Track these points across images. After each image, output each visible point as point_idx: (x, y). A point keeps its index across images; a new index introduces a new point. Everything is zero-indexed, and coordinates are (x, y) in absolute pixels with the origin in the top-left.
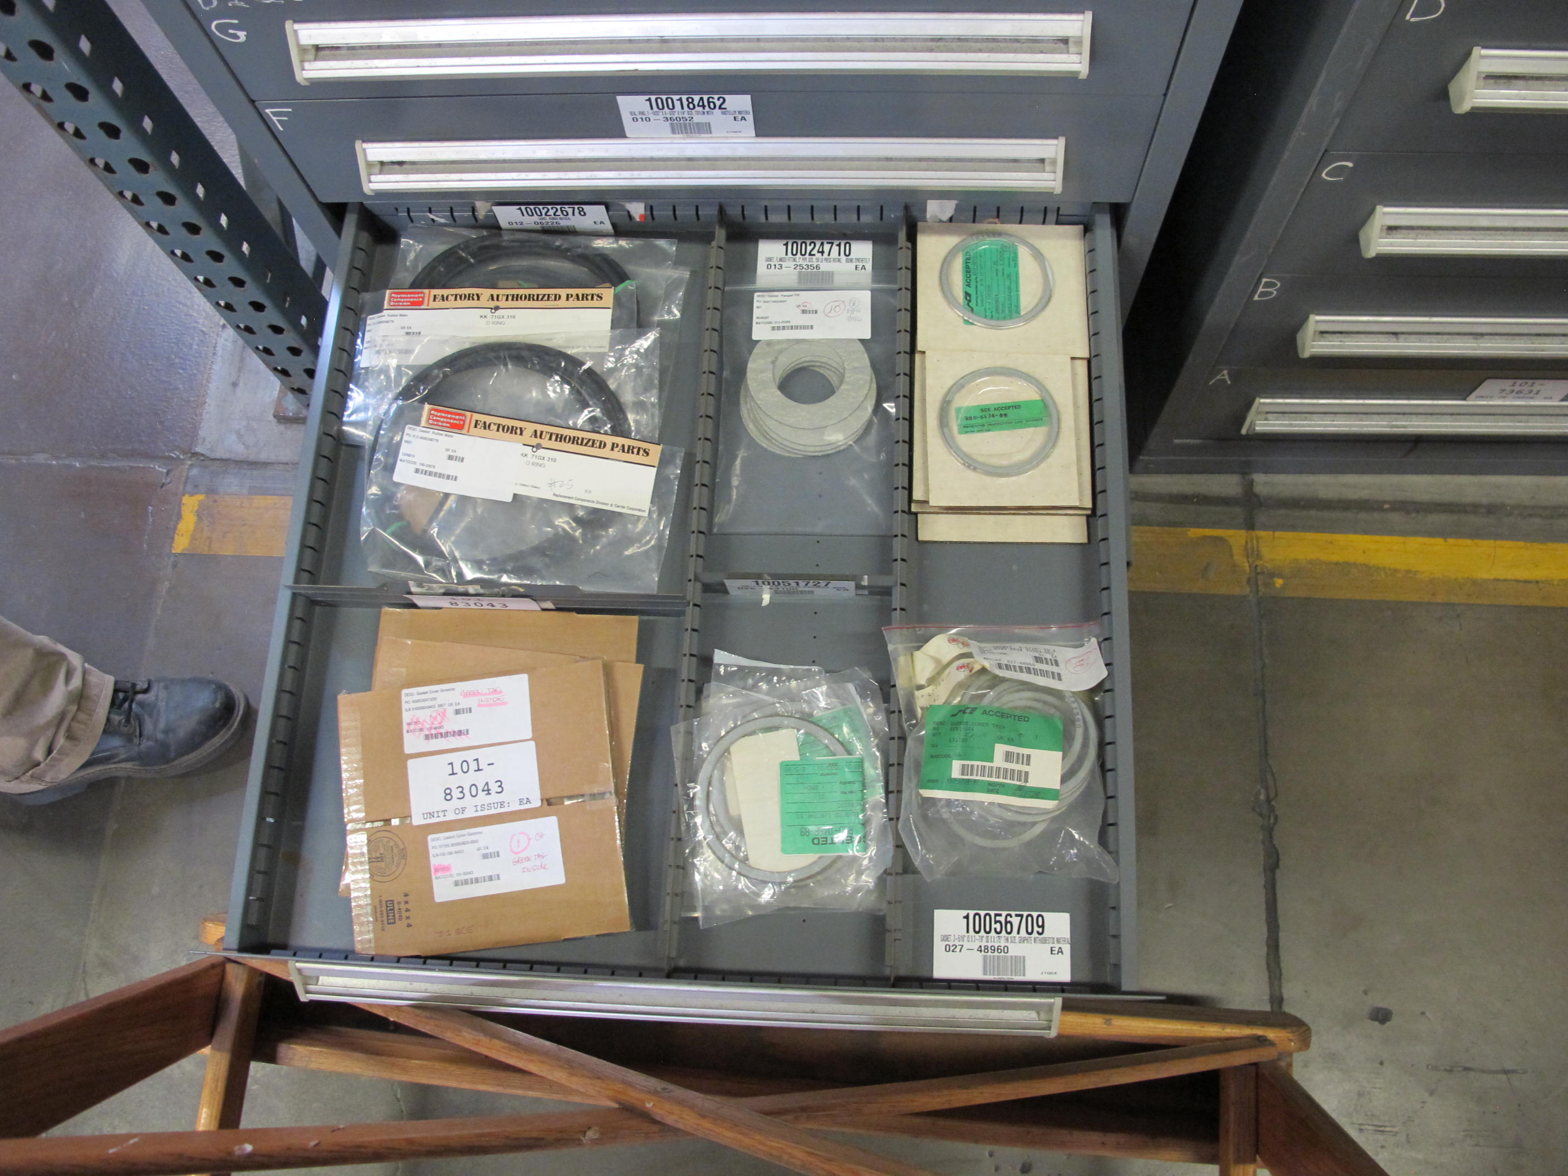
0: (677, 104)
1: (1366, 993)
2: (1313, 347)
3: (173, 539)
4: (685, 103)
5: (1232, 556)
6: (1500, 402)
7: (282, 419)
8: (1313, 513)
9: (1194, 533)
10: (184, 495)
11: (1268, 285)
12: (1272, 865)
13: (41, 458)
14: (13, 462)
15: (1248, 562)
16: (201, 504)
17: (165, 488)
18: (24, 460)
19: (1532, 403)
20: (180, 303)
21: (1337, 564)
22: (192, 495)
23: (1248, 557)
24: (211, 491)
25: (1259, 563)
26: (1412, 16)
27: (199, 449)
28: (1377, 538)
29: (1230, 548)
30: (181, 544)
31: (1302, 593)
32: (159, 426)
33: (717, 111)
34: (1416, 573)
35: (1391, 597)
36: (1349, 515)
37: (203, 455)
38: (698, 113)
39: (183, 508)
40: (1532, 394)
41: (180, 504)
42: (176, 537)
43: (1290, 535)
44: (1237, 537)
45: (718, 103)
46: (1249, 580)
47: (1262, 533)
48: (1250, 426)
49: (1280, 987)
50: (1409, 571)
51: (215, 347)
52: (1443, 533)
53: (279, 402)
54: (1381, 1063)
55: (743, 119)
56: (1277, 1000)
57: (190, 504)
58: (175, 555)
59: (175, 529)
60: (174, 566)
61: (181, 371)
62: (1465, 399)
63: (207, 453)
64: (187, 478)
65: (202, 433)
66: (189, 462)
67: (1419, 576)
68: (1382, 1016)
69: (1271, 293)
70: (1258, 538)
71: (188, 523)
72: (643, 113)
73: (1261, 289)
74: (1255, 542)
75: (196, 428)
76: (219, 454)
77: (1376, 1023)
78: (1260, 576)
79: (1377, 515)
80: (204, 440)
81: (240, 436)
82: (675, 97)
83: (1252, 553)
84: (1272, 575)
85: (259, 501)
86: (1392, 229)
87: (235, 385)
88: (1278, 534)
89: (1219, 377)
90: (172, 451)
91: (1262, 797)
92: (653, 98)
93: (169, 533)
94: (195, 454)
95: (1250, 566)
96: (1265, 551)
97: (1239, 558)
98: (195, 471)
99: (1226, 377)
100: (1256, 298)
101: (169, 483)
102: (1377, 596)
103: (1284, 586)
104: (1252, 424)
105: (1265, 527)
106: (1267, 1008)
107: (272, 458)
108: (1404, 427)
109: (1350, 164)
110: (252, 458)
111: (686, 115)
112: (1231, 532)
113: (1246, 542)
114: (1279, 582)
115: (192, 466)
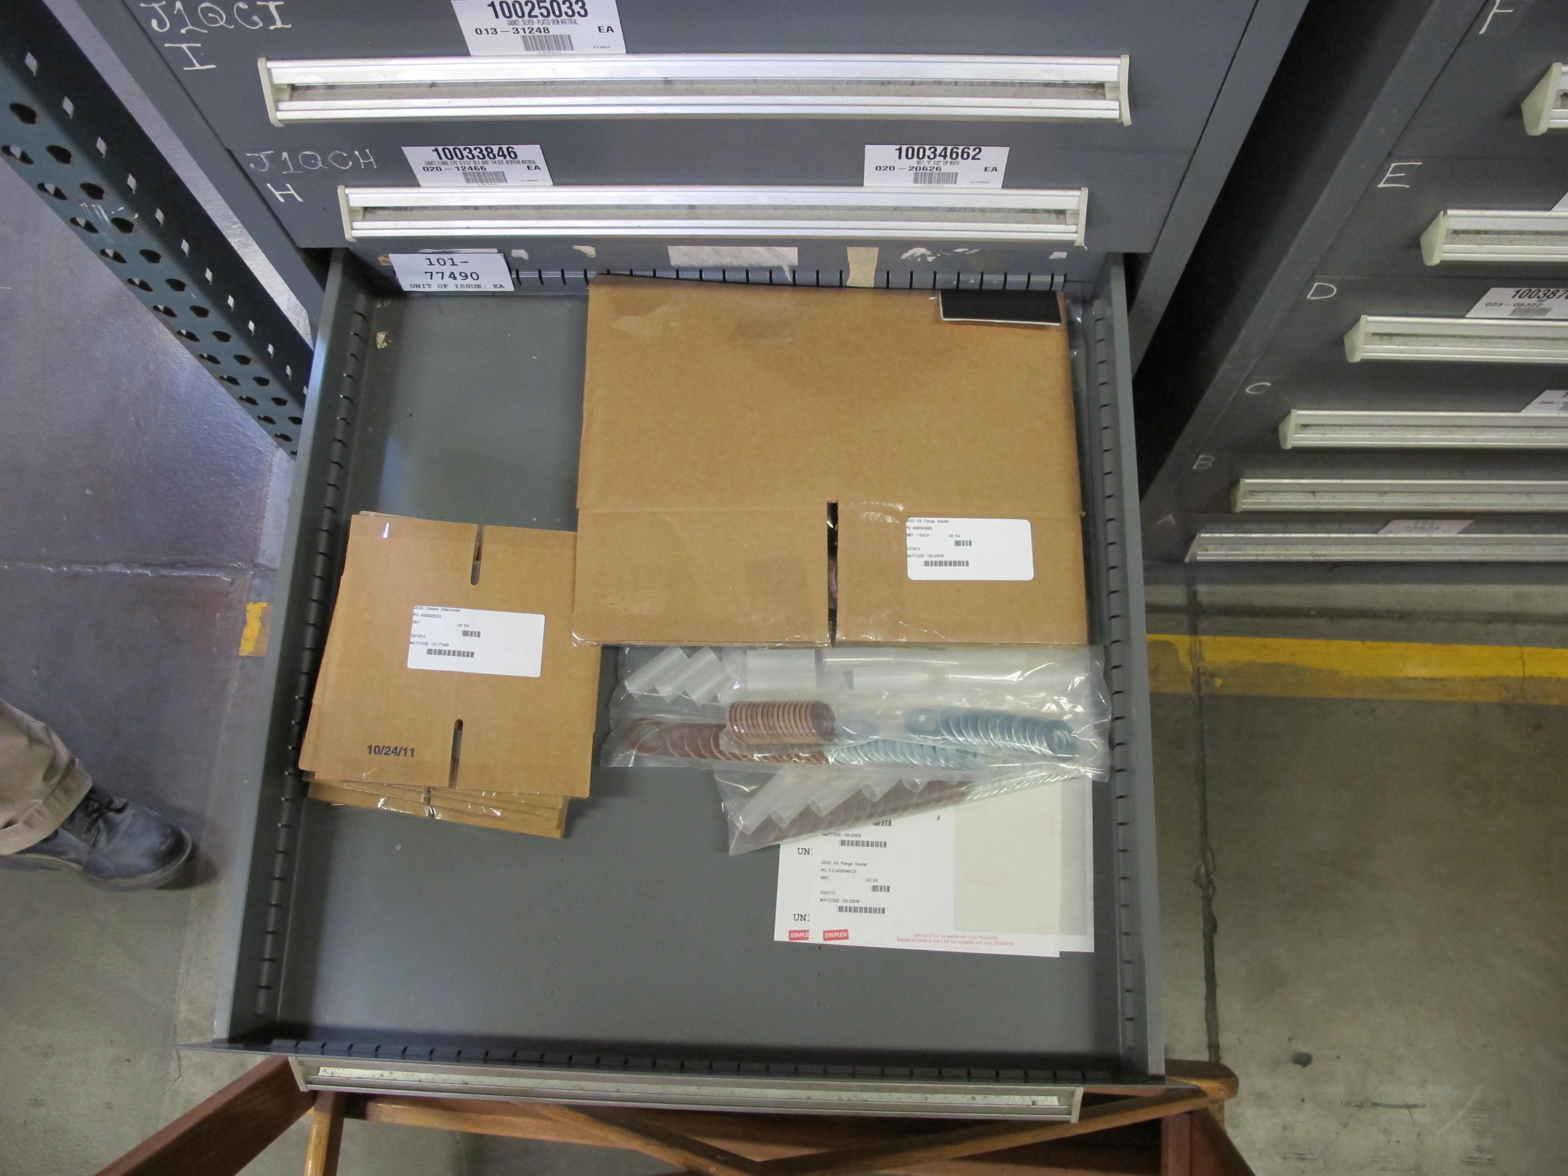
1: (1290, 1040)
2: (1244, 504)
3: (239, 643)
5: (1178, 657)
6: (1406, 535)
8: (1248, 619)
10: (248, 603)
11: (1205, 458)
12: (1211, 928)
13: (115, 568)
14: (90, 571)
15: (1192, 664)
16: (264, 611)
18: (100, 569)
19: (1434, 535)
20: (237, 423)
21: (1269, 665)
22: (255, 602)
23: (1191, 660)
25: (1201, 664)
26: (1311, 296)
27: (261, 560)
28: (1304, 641)
29: (1176, 651)
30: (247, 647)
31: (1238, 691)
32: (222, 539)
35: (1315, 694)
36: (1281, 621)
37: (264, 566)
39: (248, 615)
40: (1431, 530)
41: (244, 612)
42: (242, 641)
43: (1227, 639)
44: (1182, 642)
46: (1192, 681)
47: (1204, 638)
48: (1193, 555)
49: (1217, 1035)
50: (1331, 671)
51: (272, 465)
52: (1362, 636)
54: (1303, 1100)
56: (1214, 1047)
57: (254, 611)
58: (242, 658)
59: (241, 634)
60: (241, 668)
61: (240, 488)
62: (1376, 532)
63: (267, 564)
64: (251, 587)
65: (262, 546)
66: (252, 573)
67: (1340, 675)
68: (1303, 1060)
69: (1207, 465)
70: (1201, 643)
71: (251, 628)
73: (1198, 462)
74: (1198, 647)
75: (256, 540)
77: (1299, 1067)
78: (1200, 677)
79: (1305, 621)
80: (264, 551)
83: (1195, 655)
84: (1213, 675)
86: (1305, 426)
88: (1218, 639)
89: (1165, 519)
91: (1203, 871)
93: (237, 639)
94: (257, 565)
95: (1193, 667)
96: (1206, 654)
97: (1184, 659)
98: (257, 581)
99: (1171, 519)
100: (1195, 467)
101: (234, 592)
102: (1304, 694)
103: (1223, 685)
104: (1195, 555)
105: (1206, 633)
106: (1206, 1059)
108: (1324, 555)
109: (1268, 384)
112: (1177, 637)
113: (1191, 646)
114: (1218, 682)
115: (254, 576)
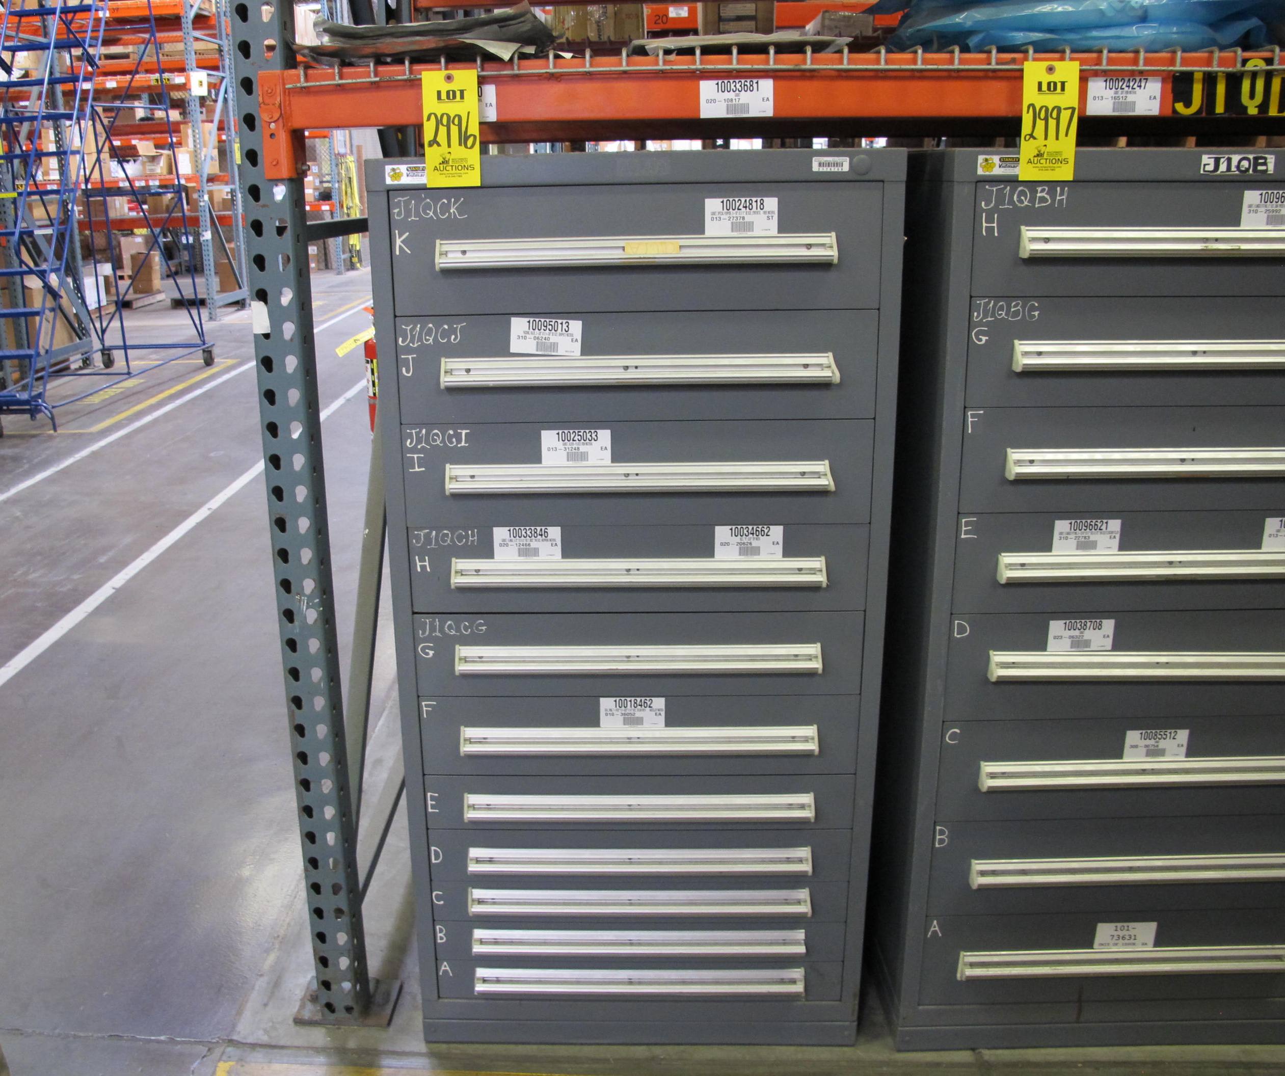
0: (629, 703)
2: (978, 881)
4: (633, 703)
7: (299, 1022)
10: (219, 1062)
16: (232, 1068)
17: (204, 1059)
19: (1136, 949)
22: (225, 1061)
24: (240, 1061)
26: (957, 634)
27: (235, 1037)
33: (648, 709)
37: (237, 1041)
38: (638, 710)
39: (218, 1069)
40: (1132, 940)
41: (216, 1067)
45: (649, 703)
48: (961, 973)
53: (300, 1010)
55: (660, 714)
62: (1090, 948)
63: (239, 1039)
64: (224, 1053)
65: (238, 1031)
66: (226, 1045)
69: (944, 840)
72: (611, 710)
73: (938, 838)
75: (234, 1028)
76: (250, 1041)
80: (239, 1034)
81: (266, 1031)
82: (629, 699)
85: (274, 1067)
86: (992, 775)
87: (266, 1005)
89: (933, 929)
90: (214, 1038)
92: (618, 699)
98: (229, 1050)
99: (937, 928)
100: (937, 847)
101: (210, 1056)
104: (962, 971)
107: (288, 1044)
109: (958, 732)
110: (273, 1044)
111: (632, 712)
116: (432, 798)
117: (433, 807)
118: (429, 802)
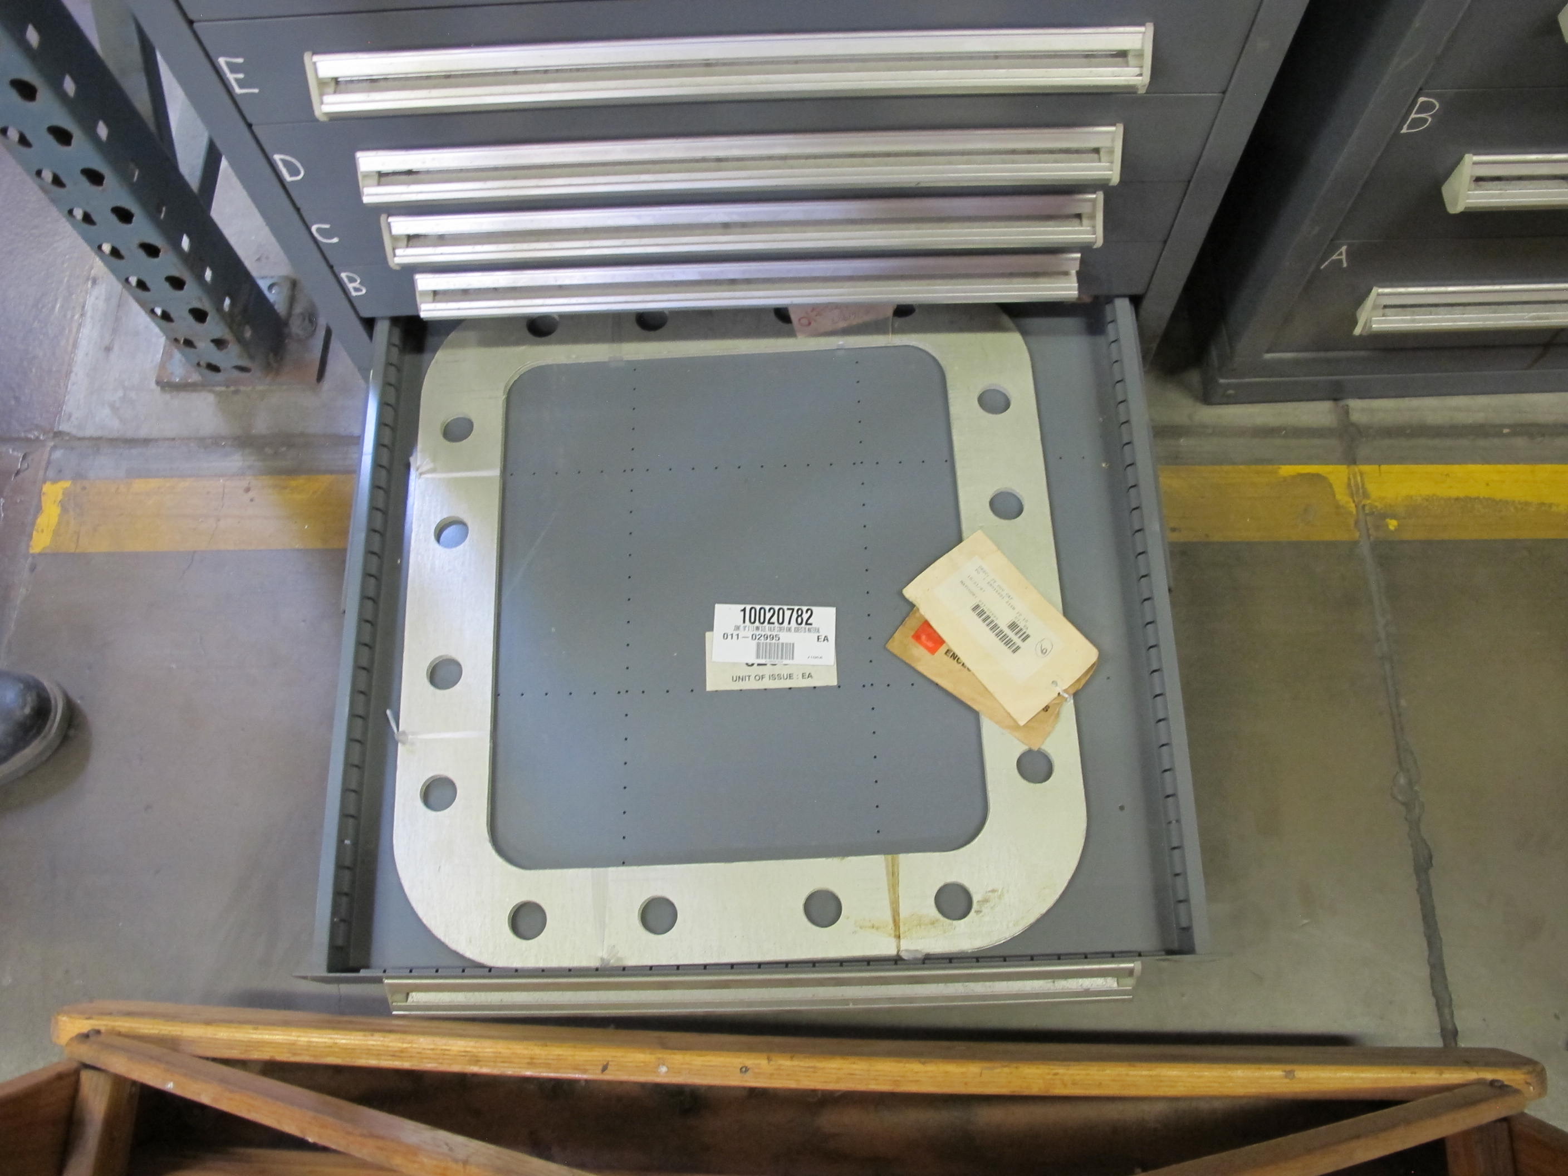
3: (30, 536)
5: (1334, 496)
7: (166, 385)
8: (1423, 441)
9: (1287, 470)
10: (44, 482)
11: (1426, 107)
12: (1424, 864)
15: (1354, 501)
16: (66, 493)
17: (21, 475)
21: (1457, 499)
22: (55, 481)
23: (1352, 495)
24: (78, 476)
25: (1366, 502)
27: (64, 427)
28: (1501, 467)
29: (1330, 486)
30: (41, 541)
31: (1421, 535)
32: (13, 402)
34: (1550, 505)
35: (1526, 534)
36: (1465, 442)
37: (68, 434)
39: (43, 498)
41: (40, 493)
42: (35, 533)
43: (1397, 468)
44: (1337, 474)
46: (1357, 522)
47: (1366, 468)
48: (1366, 323)
49: (1452, 1016)
50: (1543, 504)
51: (83, 307)
53: (162, 366)
56: (1449, 1034)
57: (53, 493)
58: (33, 556)
59: (33, 524)
60: (33, 568)
61: (41, 337)
63: (74, 432)
64: (49, 462)
65: (67, 408)
67: (1554, 509)
69: (1425, 120)
70: (1361, 474)
71: (49, 516)
73: (1413, 116)
74: (1359, 478)
75: (60, 405)
76: (90, 431)
78: (1369, 517)
79: (1496, 441)
80: (70, 416)
81: (114, 409)
83: (1359, 491)
84: (1383, 516)
85: (139, 485)
87: (108, 349)
88: (1384, 467)
89: (1335, 257)
90: (30, 431)
91: (1402, 781)
93: (26, 530)
94: (58, 434)
95: (1356, 506)
96: (1371, 488)
97: (1342, 496)
98: (58, 454)
99: (1344, 257)
100: (1404, 130)
101: (27, 469)
102: (1511, 535)
103: (1398, 529)
104: (1368, 322)
105: (1368, 461)
106: (1439, 1044)
107: (155, 434)
110: (130, 434)
112: (1329, 468)
113: (1349, 479)
114: (1392, 524)
115: (54, 448)
116: (234, 68)
117: (241, 84)
118: (231, 77)
